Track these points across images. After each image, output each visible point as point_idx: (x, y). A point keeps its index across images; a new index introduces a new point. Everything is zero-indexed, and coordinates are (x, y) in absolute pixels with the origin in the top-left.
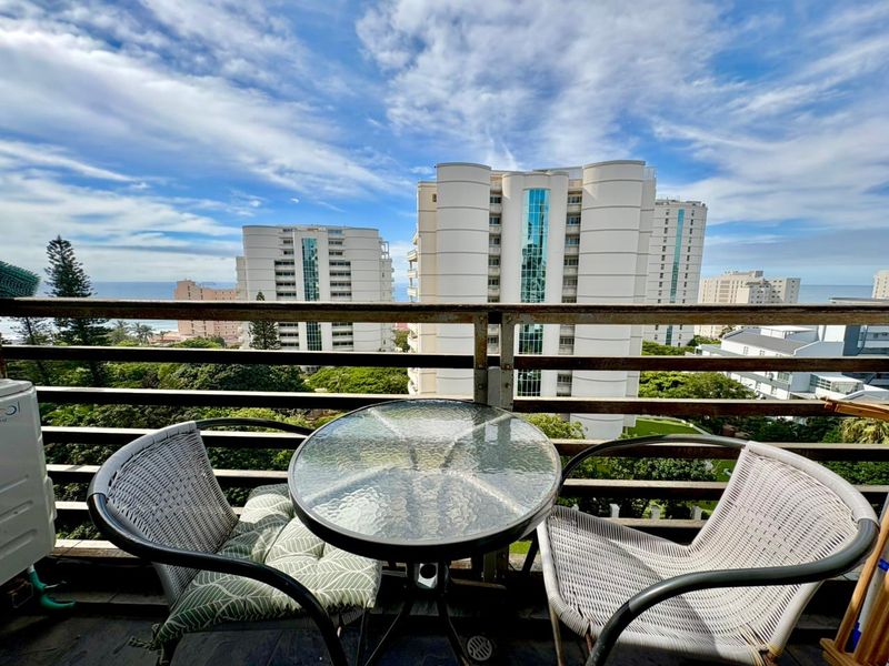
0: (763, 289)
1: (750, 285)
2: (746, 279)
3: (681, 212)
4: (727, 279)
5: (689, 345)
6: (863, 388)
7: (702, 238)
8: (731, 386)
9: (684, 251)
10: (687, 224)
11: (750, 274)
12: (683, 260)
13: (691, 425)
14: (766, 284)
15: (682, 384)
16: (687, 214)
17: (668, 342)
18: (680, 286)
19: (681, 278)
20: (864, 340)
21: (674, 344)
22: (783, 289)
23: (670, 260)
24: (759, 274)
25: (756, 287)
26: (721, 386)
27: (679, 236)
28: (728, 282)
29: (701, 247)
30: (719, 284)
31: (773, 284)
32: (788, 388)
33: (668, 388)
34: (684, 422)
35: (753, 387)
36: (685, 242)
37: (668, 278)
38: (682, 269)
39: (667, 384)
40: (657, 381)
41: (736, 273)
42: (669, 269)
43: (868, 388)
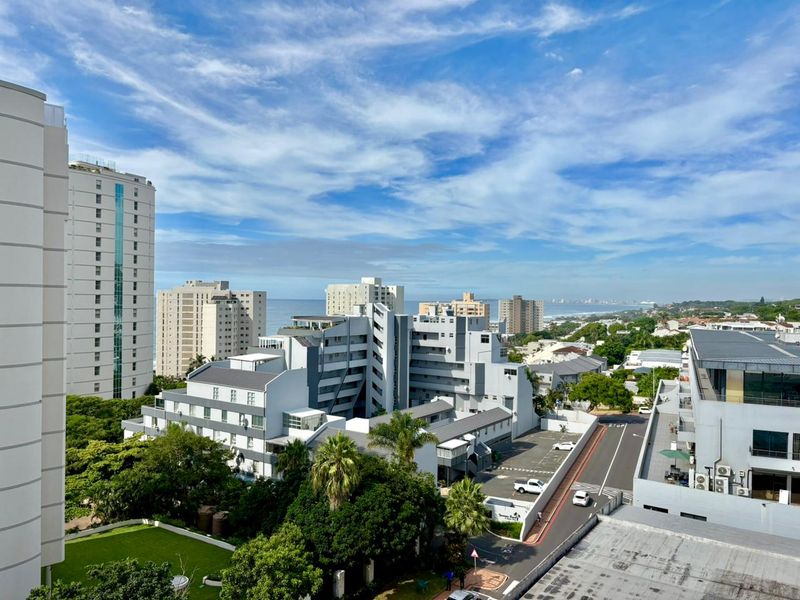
0: (230, 306)
1: (217, 299)
2: (211, 292)
3: (119, 189)
4: (188, 291)
5: (147, 393)
6: (326, 420)
7: (151, 231)
8: (203, 448)
9: (128, 248)
10: (128, 207)
11: (214, 285)
12: (127, 262)
13: (157, 524)
14: (233, 298)
15: (139, 460)
16: (128, 193)
17: (117, 394)
18: (127, 302)
19: (127, 289)
20: (322, 363)
21: (126, 395)
22: (250, 305)
23: (108, 261)
24: (225, 285)
25: (223, 302)
26: (191, 451)
27: (119, 224)
28: (191, 295)
29: (151, 244)
30: (181, 299)
31: (241, 299)
32: (263, 436)
33: (118, 472)
34: (145, 521)
35: (227, 443)
36: (128, 234)
37: (108, 288)
38: (127, 275)
39: (115, 466)
40: (100, 464)
41: (200, 283)
42: (108, 275)
43: (331, 419)
